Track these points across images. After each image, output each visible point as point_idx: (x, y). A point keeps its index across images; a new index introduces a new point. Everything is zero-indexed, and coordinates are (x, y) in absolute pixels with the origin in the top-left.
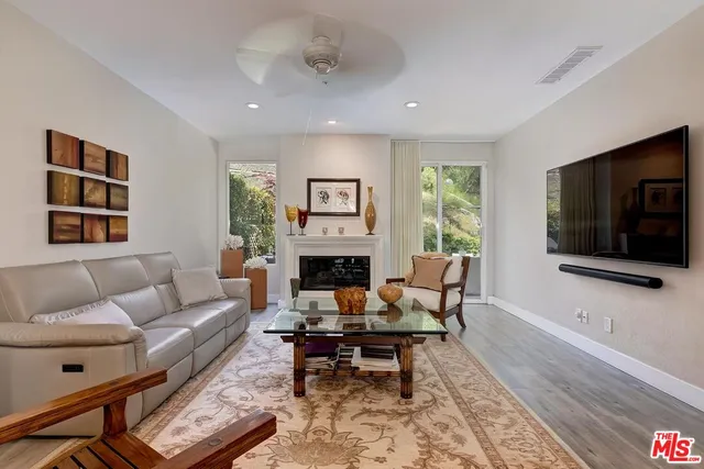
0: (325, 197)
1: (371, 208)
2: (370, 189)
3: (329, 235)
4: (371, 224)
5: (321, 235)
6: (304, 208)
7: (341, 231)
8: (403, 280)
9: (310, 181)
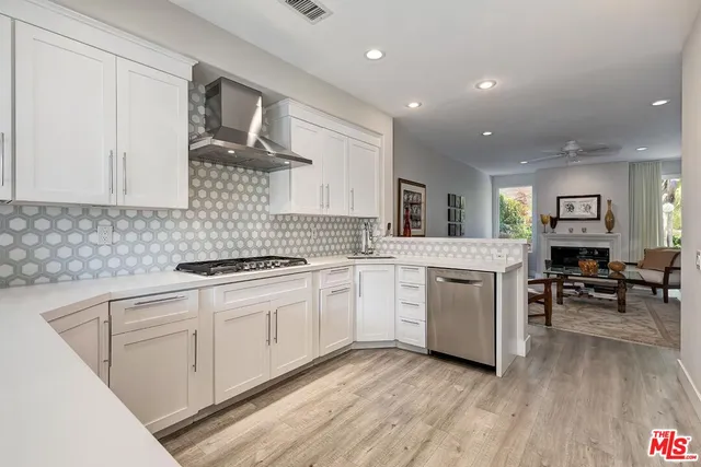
0: (571, 208)
1: (610, 214)
2: (609, 202)
3: (574, 233)
4: (610, 226)
5: (567, 232)
6: (555, 215)
7: (584, 230)
8: (636, 264)
9: (559, 198)
